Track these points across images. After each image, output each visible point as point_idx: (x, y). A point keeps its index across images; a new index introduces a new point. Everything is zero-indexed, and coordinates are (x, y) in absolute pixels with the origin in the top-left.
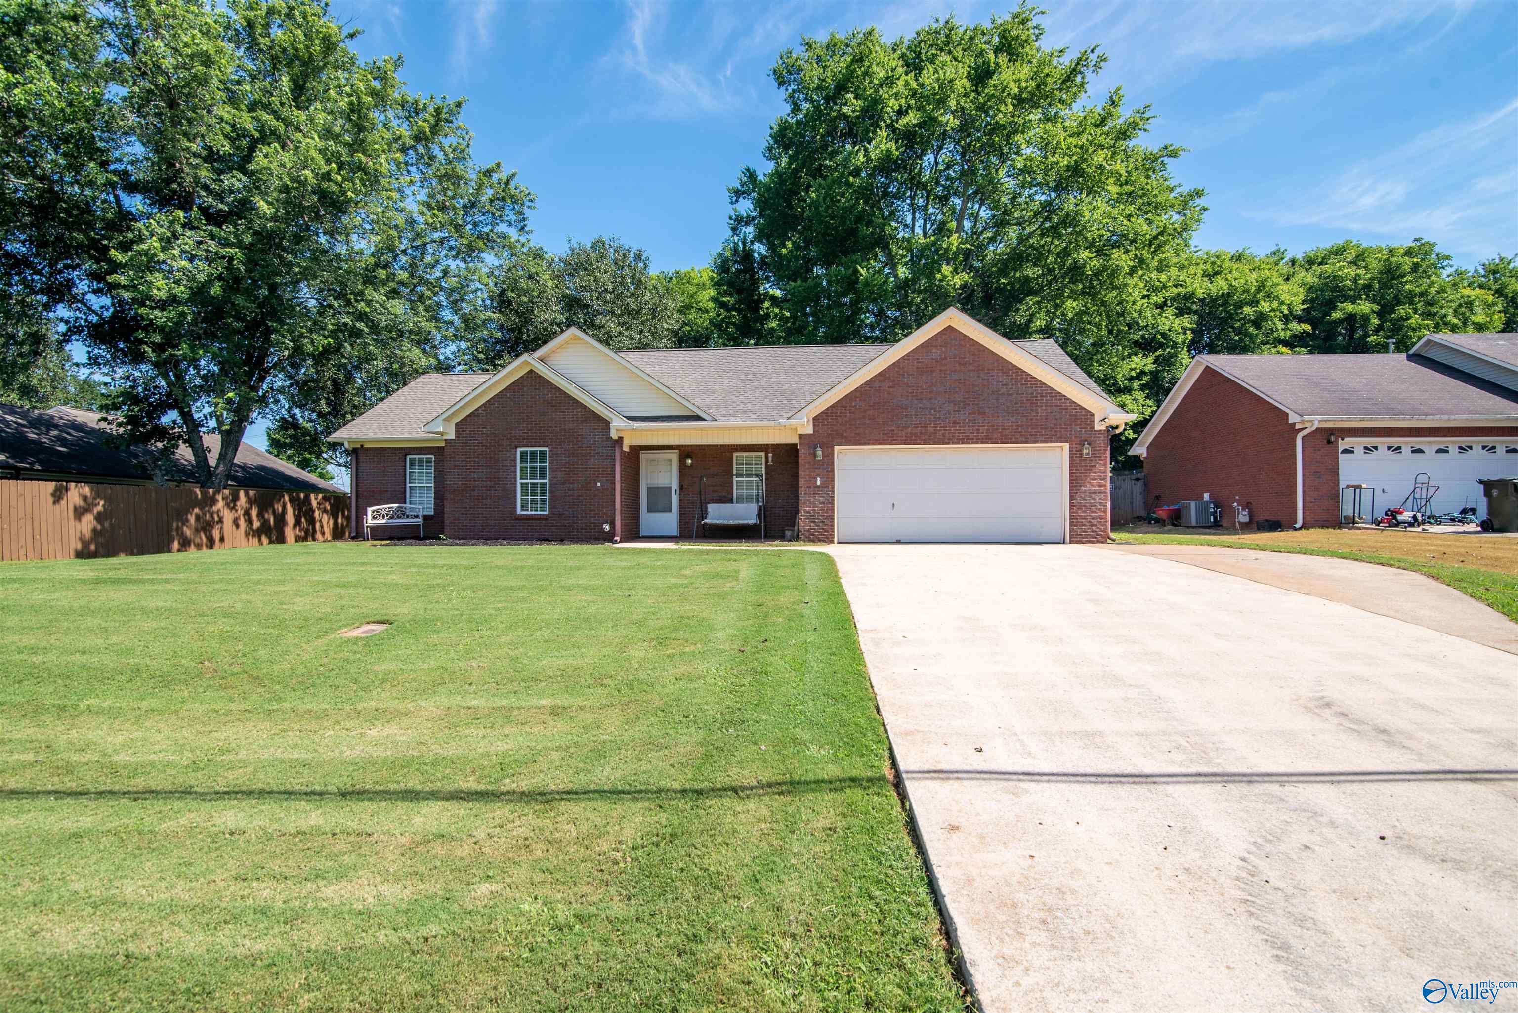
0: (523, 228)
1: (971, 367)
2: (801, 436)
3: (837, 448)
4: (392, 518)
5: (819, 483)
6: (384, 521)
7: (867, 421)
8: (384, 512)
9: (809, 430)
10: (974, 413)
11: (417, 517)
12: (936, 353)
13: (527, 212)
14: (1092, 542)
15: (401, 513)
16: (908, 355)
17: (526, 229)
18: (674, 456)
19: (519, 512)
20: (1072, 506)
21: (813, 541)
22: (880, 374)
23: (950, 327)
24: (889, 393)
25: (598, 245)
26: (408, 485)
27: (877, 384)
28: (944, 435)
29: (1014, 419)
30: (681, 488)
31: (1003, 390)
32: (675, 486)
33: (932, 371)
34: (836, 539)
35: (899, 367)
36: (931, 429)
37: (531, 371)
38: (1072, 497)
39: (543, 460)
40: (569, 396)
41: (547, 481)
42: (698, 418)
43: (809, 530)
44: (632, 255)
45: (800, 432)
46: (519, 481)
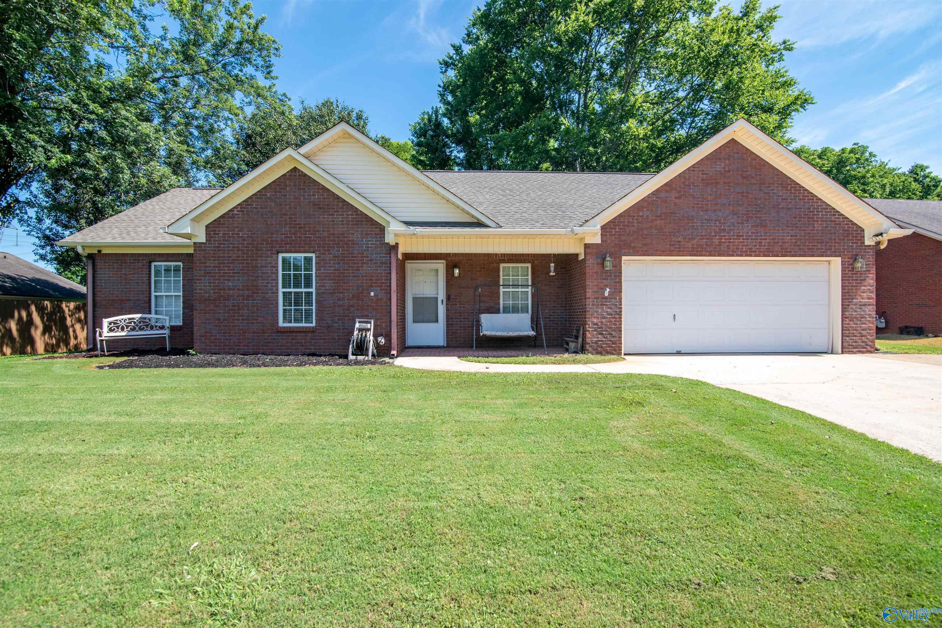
0: (269, 73)
1: (753, 181)
2: (587, 246)
3: (624, 258)
4: (133, 329)
5: (606, 294)
6: (123, 334)
7: (654, 231)
8: (123, 324)
9: (597, 240)
10: (757, 226)
11: (162, 328)
12: (720, 167)
13: (273, 59)
14: (862, 352)
15: (144, 324)
16: (693, 166)
17: (272, 75)
18: (441, 266)
19: (281, 324)
20: (843, 317)
21: (600, 353)
22: (666, 185)
23: (733, 141)
24: (675, 204)
25: (327, 104)
26: (153, 294)
27: (663, 195)
28: (728, 247)
29: (792, 233)
30: (448, 298)
31: (783, 204)
32: (442, 296)
33: (717, 183)
34: (623, 352)
35: (685, 177)
36: (716, 241)
37: (295, 168)
38: (844, 309)
39: (308, 267)
40: (338, 198)
41: (313, 290)
42: (480, 224)
43: (596, 343)
44: (354, 115)
45: (589, 241)
46: (281, 290)
